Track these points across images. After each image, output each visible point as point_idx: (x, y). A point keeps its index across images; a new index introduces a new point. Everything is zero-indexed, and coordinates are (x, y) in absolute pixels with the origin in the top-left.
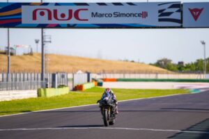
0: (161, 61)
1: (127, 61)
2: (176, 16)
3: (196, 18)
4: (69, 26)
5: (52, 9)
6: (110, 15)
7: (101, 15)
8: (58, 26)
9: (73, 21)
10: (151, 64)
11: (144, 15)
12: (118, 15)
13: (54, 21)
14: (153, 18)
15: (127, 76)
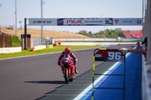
0: (82, 31)
1: (64, 32)
2: (111, 22)
3: (117, 23)
4: (78, 25)
5: (73, 20)
6: (90, 22)
7: (88, 22)
8: (74, 25)
9: (79, 24)
10: (76, 33)
11: (101, 22)
12: (93, 22)
13: (73, 24)
14: (104, 22)
15: (68, 40)
